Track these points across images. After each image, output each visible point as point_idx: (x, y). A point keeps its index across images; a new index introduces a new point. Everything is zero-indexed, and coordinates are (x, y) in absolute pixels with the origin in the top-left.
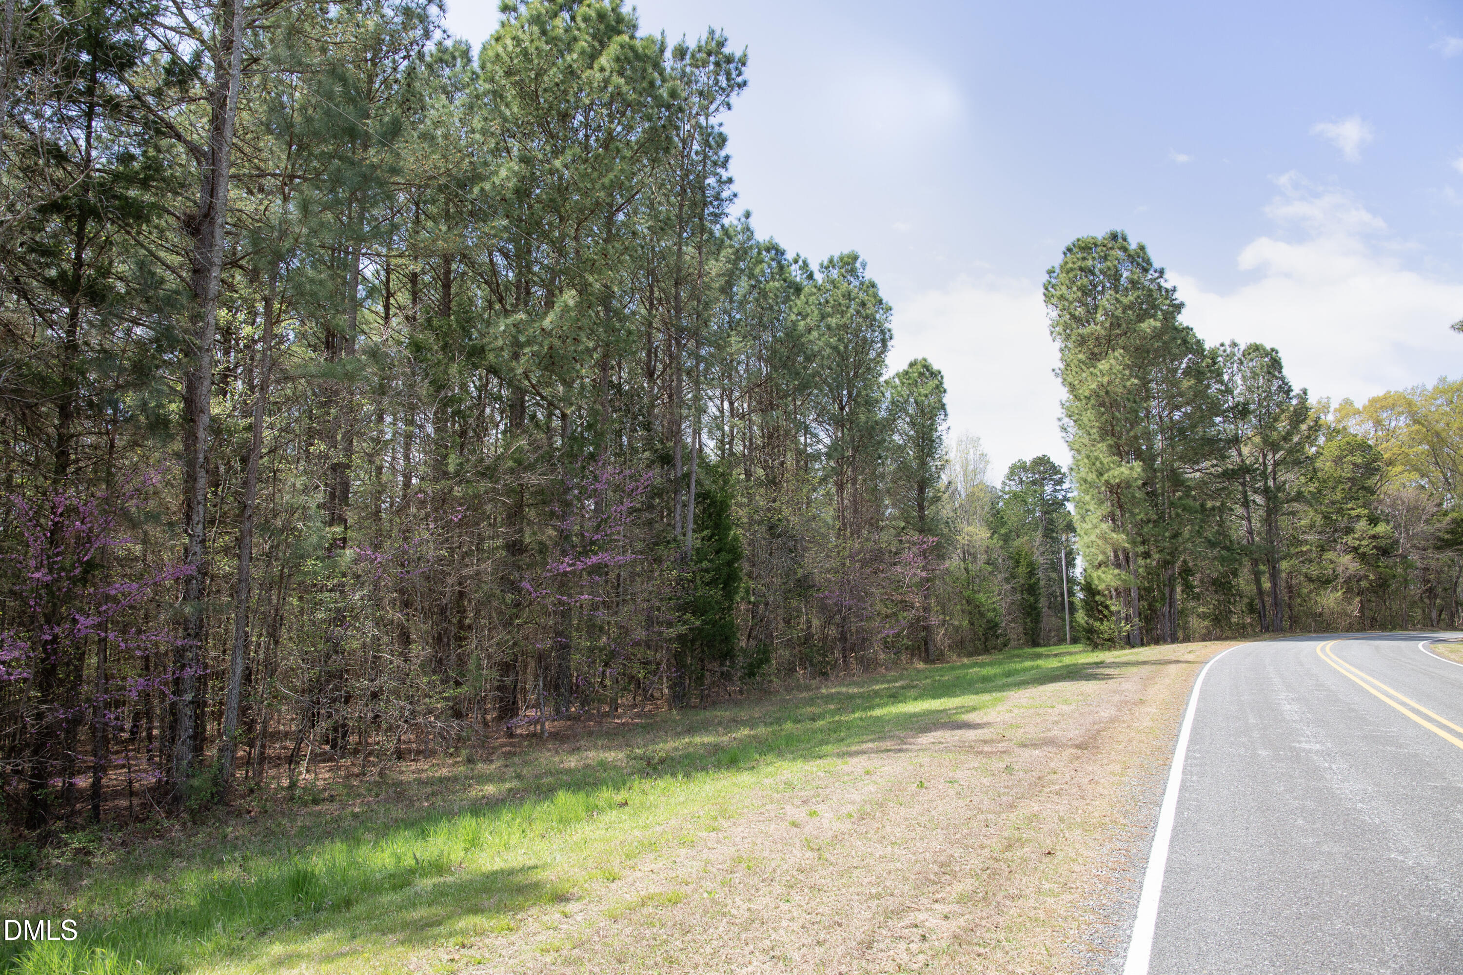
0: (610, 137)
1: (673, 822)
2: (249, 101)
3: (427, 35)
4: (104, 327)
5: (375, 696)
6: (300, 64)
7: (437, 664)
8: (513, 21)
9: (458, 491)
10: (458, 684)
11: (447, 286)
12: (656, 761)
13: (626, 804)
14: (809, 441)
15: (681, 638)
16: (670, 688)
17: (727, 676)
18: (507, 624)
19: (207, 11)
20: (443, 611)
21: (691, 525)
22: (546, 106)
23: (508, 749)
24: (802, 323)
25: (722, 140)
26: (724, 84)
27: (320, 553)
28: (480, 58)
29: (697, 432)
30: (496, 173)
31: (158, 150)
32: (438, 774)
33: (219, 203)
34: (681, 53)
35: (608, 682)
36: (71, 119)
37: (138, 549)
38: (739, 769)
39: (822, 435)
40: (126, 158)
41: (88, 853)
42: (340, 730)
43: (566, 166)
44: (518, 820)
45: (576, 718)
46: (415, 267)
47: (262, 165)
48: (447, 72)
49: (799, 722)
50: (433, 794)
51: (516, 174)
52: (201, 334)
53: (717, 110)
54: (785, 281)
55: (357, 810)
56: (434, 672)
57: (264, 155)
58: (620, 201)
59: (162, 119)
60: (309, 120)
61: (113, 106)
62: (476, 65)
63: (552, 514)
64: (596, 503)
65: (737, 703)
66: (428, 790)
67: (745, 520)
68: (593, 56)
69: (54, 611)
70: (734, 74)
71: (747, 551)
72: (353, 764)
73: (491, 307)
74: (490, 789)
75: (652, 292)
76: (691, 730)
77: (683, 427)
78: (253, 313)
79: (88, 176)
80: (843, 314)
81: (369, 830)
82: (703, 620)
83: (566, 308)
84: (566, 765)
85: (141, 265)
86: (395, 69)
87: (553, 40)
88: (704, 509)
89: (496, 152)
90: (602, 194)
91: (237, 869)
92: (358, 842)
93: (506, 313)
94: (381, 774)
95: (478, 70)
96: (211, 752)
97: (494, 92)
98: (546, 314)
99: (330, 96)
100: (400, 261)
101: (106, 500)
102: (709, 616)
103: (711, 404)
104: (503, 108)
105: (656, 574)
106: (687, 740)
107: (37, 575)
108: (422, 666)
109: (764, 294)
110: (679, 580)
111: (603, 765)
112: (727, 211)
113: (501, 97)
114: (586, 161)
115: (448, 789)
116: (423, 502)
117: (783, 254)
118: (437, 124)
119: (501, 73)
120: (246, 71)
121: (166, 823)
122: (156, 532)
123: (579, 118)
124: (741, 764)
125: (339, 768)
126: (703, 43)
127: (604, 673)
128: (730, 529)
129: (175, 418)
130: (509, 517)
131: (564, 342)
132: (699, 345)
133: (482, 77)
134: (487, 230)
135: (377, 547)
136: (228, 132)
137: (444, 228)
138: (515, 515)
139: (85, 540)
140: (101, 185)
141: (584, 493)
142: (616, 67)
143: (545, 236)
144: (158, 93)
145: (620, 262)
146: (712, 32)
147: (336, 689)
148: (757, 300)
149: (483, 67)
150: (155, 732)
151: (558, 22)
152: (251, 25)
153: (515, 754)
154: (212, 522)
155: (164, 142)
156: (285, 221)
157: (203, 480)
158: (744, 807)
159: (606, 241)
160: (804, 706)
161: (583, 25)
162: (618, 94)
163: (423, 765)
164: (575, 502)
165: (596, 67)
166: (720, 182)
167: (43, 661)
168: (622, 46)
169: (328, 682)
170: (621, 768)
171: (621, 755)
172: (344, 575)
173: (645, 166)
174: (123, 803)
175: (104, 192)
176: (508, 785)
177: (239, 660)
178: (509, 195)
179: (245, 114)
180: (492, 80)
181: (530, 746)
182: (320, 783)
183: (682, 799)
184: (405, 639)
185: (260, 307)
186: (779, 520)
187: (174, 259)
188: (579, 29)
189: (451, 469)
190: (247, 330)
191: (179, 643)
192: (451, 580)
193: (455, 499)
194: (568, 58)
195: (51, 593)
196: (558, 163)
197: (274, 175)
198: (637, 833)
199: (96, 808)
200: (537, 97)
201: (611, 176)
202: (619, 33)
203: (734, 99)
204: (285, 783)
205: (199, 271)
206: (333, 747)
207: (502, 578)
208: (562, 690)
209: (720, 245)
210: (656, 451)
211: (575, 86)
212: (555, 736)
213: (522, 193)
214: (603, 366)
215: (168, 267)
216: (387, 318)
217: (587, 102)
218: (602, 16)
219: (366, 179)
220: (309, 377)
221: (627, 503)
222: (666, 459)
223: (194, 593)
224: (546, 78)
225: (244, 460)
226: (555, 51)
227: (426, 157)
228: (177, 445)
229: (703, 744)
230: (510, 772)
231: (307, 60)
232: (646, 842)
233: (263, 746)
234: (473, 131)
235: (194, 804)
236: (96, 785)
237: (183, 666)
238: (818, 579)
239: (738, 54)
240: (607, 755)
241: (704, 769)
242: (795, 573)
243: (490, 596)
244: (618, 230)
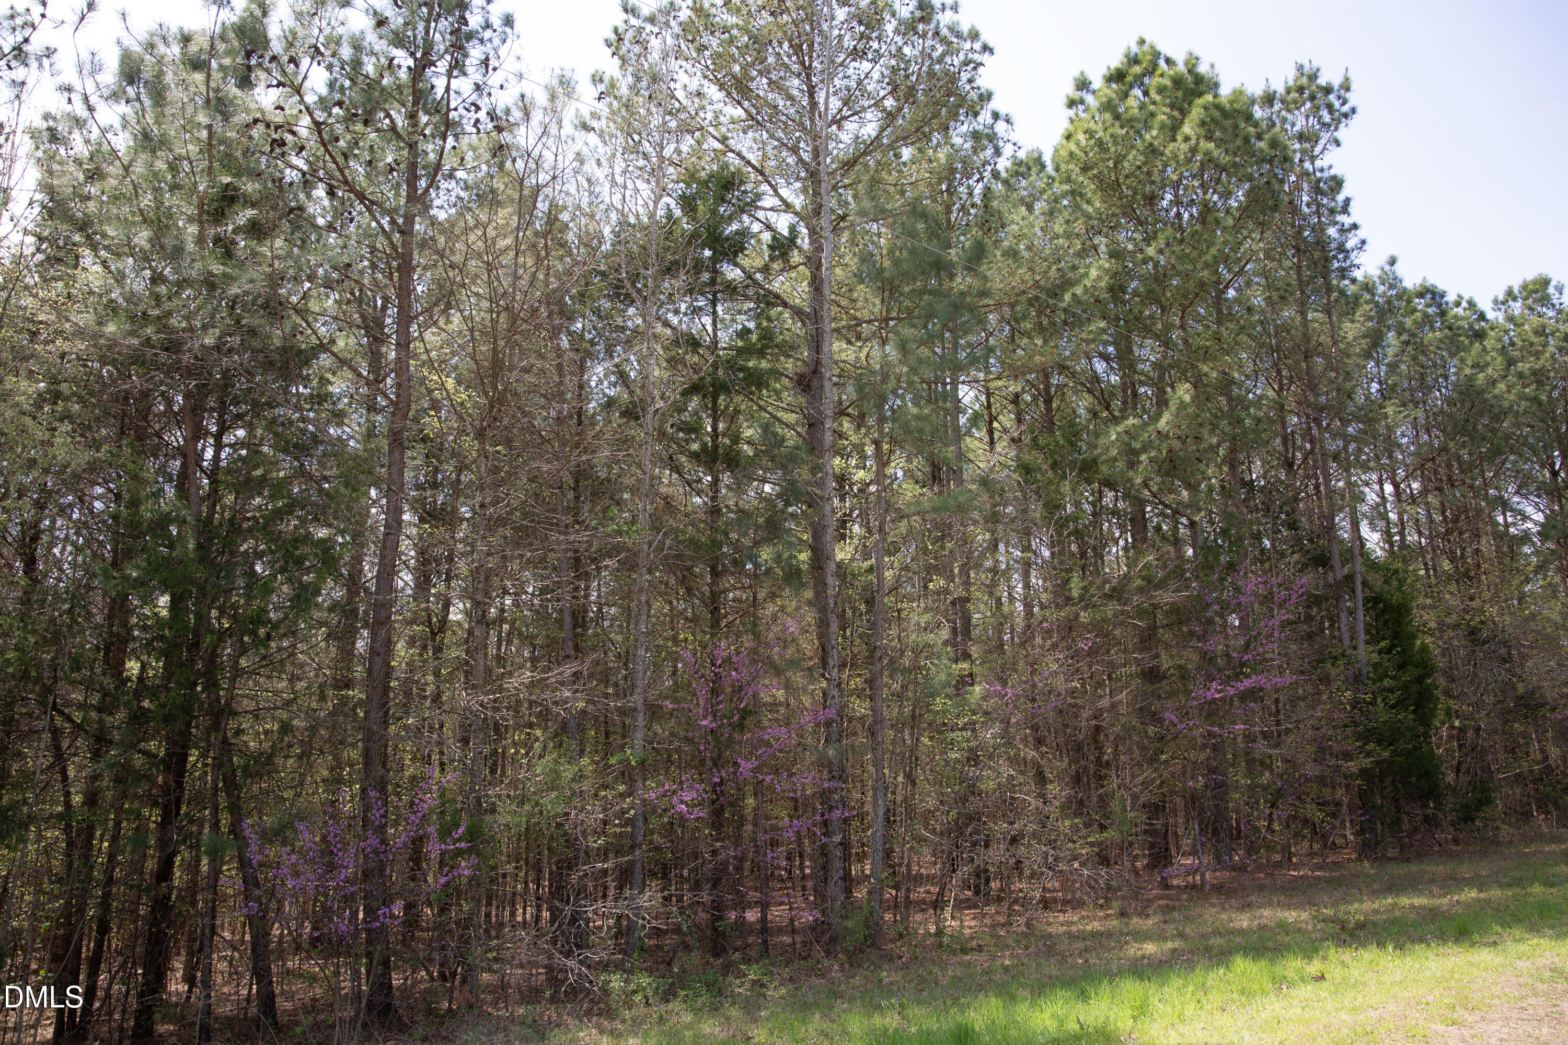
0: (1207, 209)
1: (1392, 1007)
2: (841, 257)
3: (998, 152)
4: (739, 489)
5: (1014, 840)
6: (883, 211)
7: (1076, 806)
8: (1082, 115)
9: (1084, 617)
10: (1103, 828)
11: (1048, 401)
12: (1352, 925)
13: (1322, 977)
14: (1510, 520)
15: (1364, 773)
16: (1356, 834)
17: (1431, 821)
18: (1153, 760)
19: (798, 185)
20: (1079, 748)
21: (1362, 636)
22: (1130, 192)
23: (1164, 902)
24: (1481, 376)
25: (1337, 183)
26: (1327, 118)
27: (949, 690)
28: (1053, 161)
29: (1355, 525)
30: (1086, 274)
31: (769, 320)
32: (1089, 928)
33: (824, 358)
34: (1269, 99)
35: (1276, 827)
36: (701, 309)
37: (780, 694)
38: (1473, 944)
39: (1530, 510)
40: (744, 333)
41: (763, 986)
42: (982, 875)
43: (1161, 252)
44: (1191, 988)
45: (1241, 869)
46: (1014, 387)
47: (858, 314)
48: (1024, 183)
49: (1552, 885)
50: (1086, 950)
51: (1107, 271)
52: (821, 484)
53: (1324, 148)
54: (1450, 328)
55: (1007, 962)
56: (1076, 815)
57: (860, 304)
58: (1229, 277)
59: (770, 292)
60: (896, 262)
61: (731, 289)
62: (1050, 169)
63: (1191, 633)
64: (1241, 620)
65: (1451, 856)
66: (1081, 945)
67: (1433, 625)
68: (1173, 129)
69: (720, 756)
70: (1337, 104)
71: (1441, 664)
72: (997, 912)
73: (1095, 415)
74: (1150, 948)
75: (1279, 372)
76: (1392, 888)
77: (1337, 519)
78: (863, 457)
79: (718, 356)
80: (1537, 355)
81: (1022, 985)
82: (1392, 751)
83: (1182, 405)
84: (1237, 925)
85: (766, 428)
86: (971, 194)
87: (1128, 122)
88: (1377, 616)
89: (1082, 254)
90: (1206, 273)
91: (896, 1016)
92: (1013, 998)
93: (1116, 420)
94: (1028, 925)
95: (1053, 173)
96: (860, 894)
97: (1073, 193)
98: (1159, 415)
99: (913, 234)
100: (1000, 383)
101: (755, 651)
102: (1402, 745)
103: (1367, 490)
104: (1085, 206)
105: (1325, 697)
106: (1390, 900)
107: (705, 723)
108: (1062, 808)
109: (1422, 348)
110: (1355, 704)
111: (1282, 925)
112: (1356, 262)
113: (1081, 195)
114: (1182, 241)
115: (1102, 946)
116: (1049, 632)
117: (1442, 296)
118: (1019, 237)
119: (1077, 170)
120: (836, 230)
121: (826, 963)
122: (798, 678)
123: (1168, 197)
124: (1476, 937)
125: (984, 915)
126: (1291, 83)
127: (1270, 815)
128: (1414, 637)
129: (804, 567)
130: (1142, 641)
131: (1184, 442)
132: (1345, 423)
133: (1058, 179)
134: (1084, 336)
135: (1004, 683)
136: (826, 292)
137: (1039, 342)
138: (1148, 639)
139: (738, 690)
140: (728, 361)
141: (1225, 608)
142: (1202, 131)
143: (1147, 331)
144: (765, 269)
145: (1237, 344)
146: (1300, 68)
147: (977, 832)
148: (1414, 359)
149: (1057, 169)
150: (808, 871)
151: (1132, 102)
152: (835, 188)
153: (1174, 908)
154: (844, 665)
155: (773, 312)
156: (886, 364)
157: (834, 626)
158: (1492, 997)
159: (1219, 322)
160: (1556, 863)
161: (1158, 98)
162: (1209, 160)
163: (1071, 916)
164: (1217, 619)
165: (1179, 138)
166: (1342, 231)
167: (714, 802)
168: (1206, 108)
169: (967, 826)
170: (1306, 931)
171: (1304, 915)
172: (974, 713)
173: (1252, 231)
174: (787, 939)
175: (731, 368)
176: (1170, 945)
177: (880, 802)
178: (1105, 295)
179: (838, 271)
180: (1069, 180)
181: (1190, 900)
182: (967, 931)
183: (1398, 977)
184: (1041, 779)
185: (870, 450)
186: (1482, 622)
187: (791, 418)
188: (1154, 103)
189: (1075, 593)
190: (860, 475)
191: (826, 785)
192: (1085, 714)
193: (1083, 625)
194: (1148, 137)
195: (716, 739)
196: (1151, 251)
197: (869, 322)
198: (1343, 1016)
199: (765, 942)
200: (1119, 185)
201: (1213, 251)
202: (1200, 94)
203: (1341, 134)
204: (933, 929)
205: (814, 425)
206: (977, 893)
207: (1141, 709)
208: (1222, 835)
209: (1355, 302)
210: (1308, 552)
211: (1159, 164)
212: (1218, 889)
213: (1117, 290)
214: (1232, 462)
215: (787, 426)
216: (992, 443)
217: (1175, 178)
218: (1178, 82)
219: (957, 308)
220: (922, 513)
221: (1281, 615)
222: (1321, 561)
223: (835, 736)
224: (1126, 164)
225: (870, 602)
226: (1132, 133)
227: (1012, 274)
228: (809, 594)
229: (1413, 907)
230: (1171, 929)
231: (889, 207)
232: (1359, 1030)
233: (908, 890)
234: (1057, 237)
235: (848, 944)
236: (763, 919)
237: (831, 808)
238: (1549, 695)
239: (1336, 82)
240: (1286, 914)
241: (1421, 940)
242: (1514, 688)
243: (1128, 730)
244: (1230, 308)
